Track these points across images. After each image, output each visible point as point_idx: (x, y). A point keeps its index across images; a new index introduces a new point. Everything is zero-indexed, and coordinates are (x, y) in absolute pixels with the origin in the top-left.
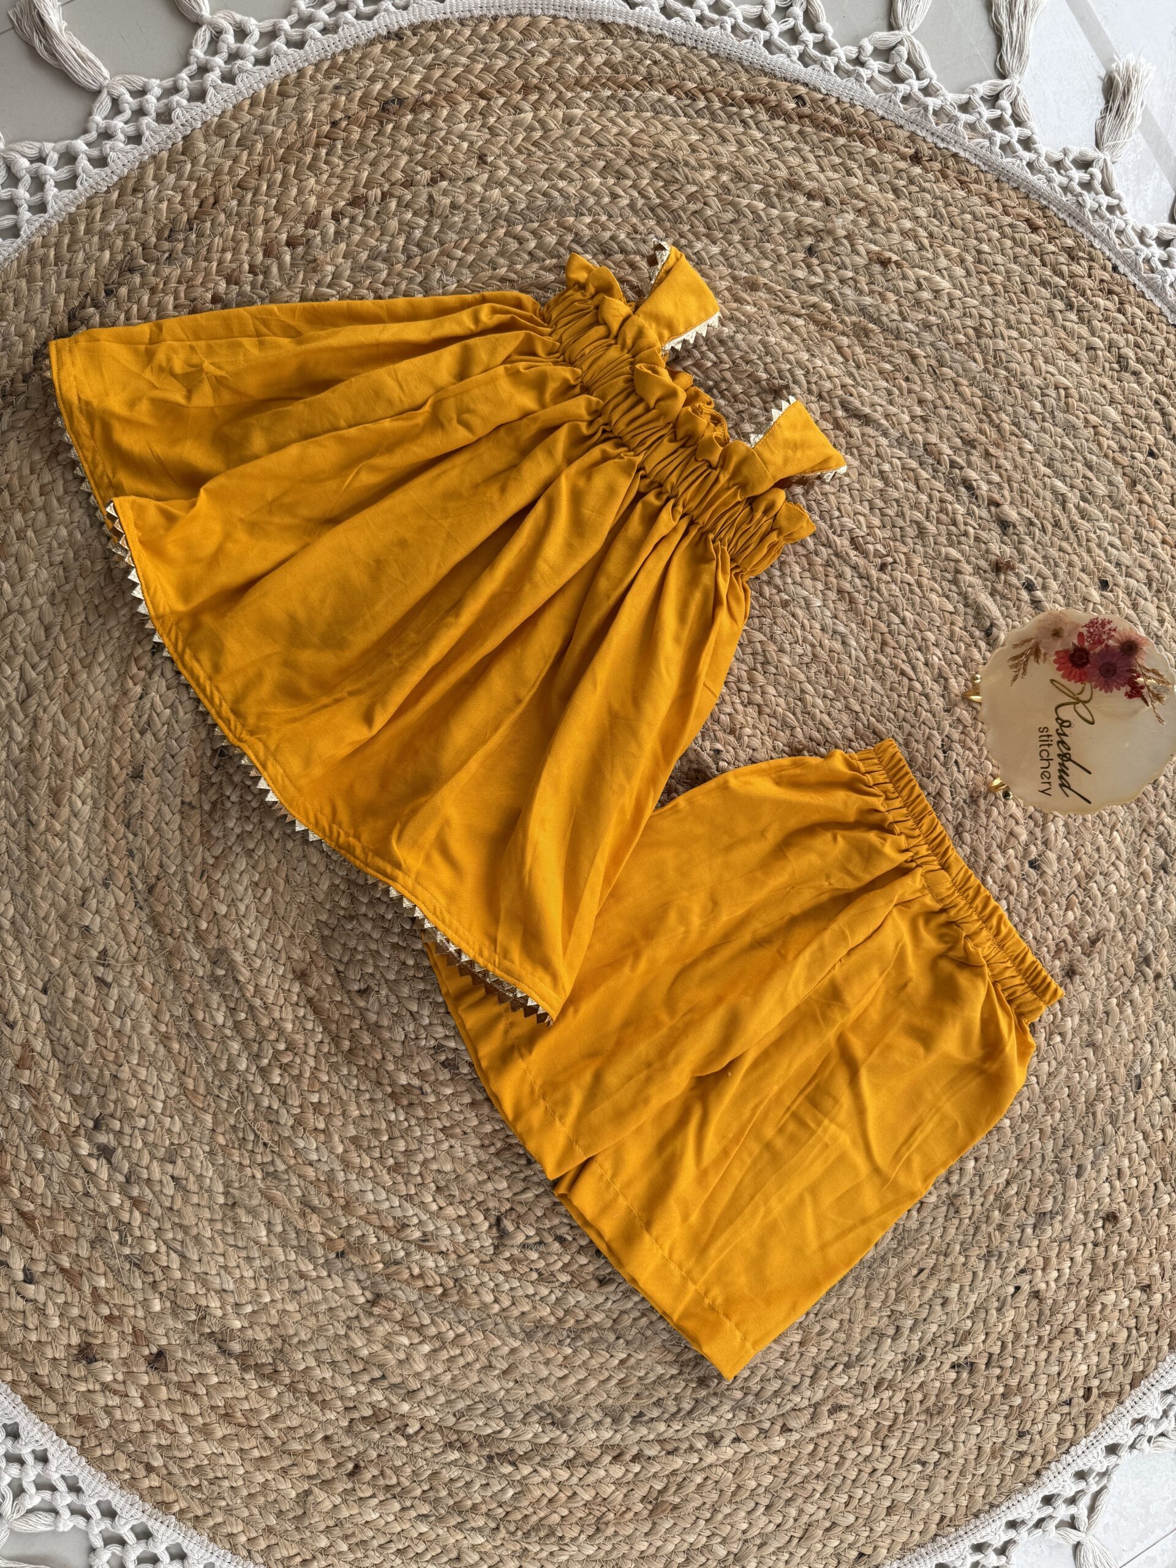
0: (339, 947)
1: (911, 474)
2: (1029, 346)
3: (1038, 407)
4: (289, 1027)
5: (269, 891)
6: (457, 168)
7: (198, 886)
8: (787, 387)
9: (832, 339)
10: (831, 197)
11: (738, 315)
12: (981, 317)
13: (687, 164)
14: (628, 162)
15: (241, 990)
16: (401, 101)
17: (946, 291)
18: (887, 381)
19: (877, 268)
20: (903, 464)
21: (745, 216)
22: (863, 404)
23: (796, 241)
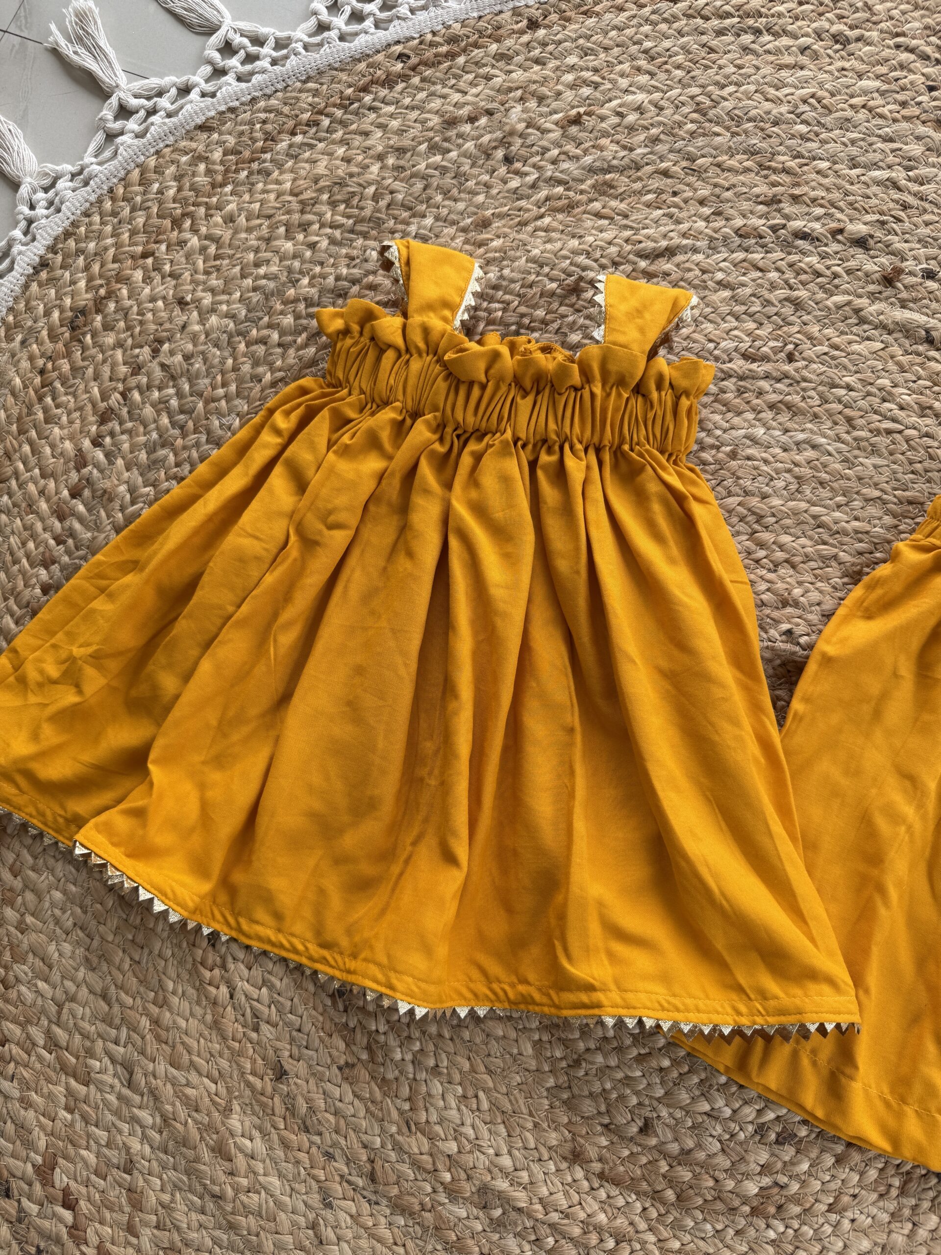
0: (588, 1102)
1: (745, 264)
2: (752, 88)
3: (803, 128)
4: (602, 1218)
5: (481, 1094)
6: (167, 326)
7: (412, 1141)
8: (581, 278)
9: (584, 212)
10: (490, 106)
11: (491, 255)
12: (692, 98)
13: (351, 175)
14: (302, 212)
15: (530, 1216)
16: (83, 312)
17: (646, 101)
18: (660, 208)
19: (574, 130)
20: (731, 263)
21: (431, 176)
22: (656, 242)
23: (490, 162)
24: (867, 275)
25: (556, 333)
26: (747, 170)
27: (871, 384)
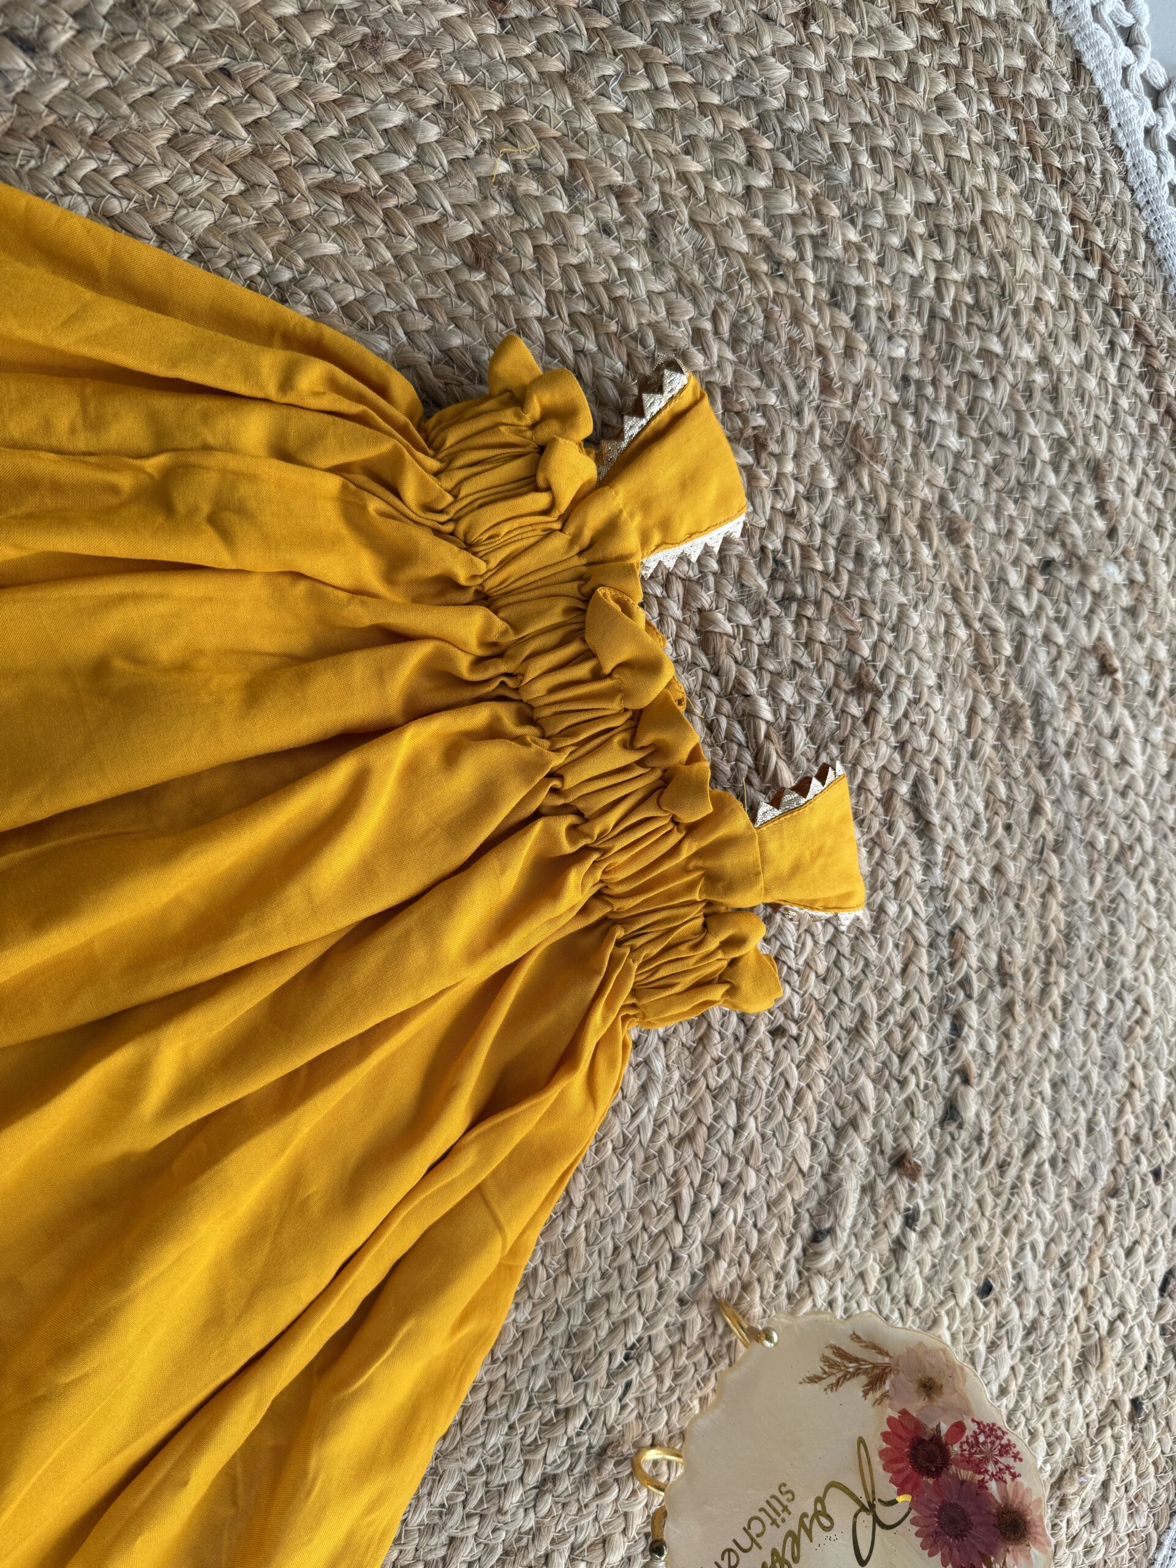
1: (911, 945)
2: (1154, 924)
3: (1102, 1005)
8: (878, 694)
9: (976, 691)
10: (1122, 533)
12: (1139, 839)
13: (1016, 313)
14: (958, 232)
17: (1132, 771)
18: (987, 807)
19: (1092, 665)
20: (913, 924)
21: (1019, 444)
22: (938, 805)
23: (1043, 537)
24: (906, 1129)
25: (794, 662)
26: (1045, 931)
27: (747, 1162)
